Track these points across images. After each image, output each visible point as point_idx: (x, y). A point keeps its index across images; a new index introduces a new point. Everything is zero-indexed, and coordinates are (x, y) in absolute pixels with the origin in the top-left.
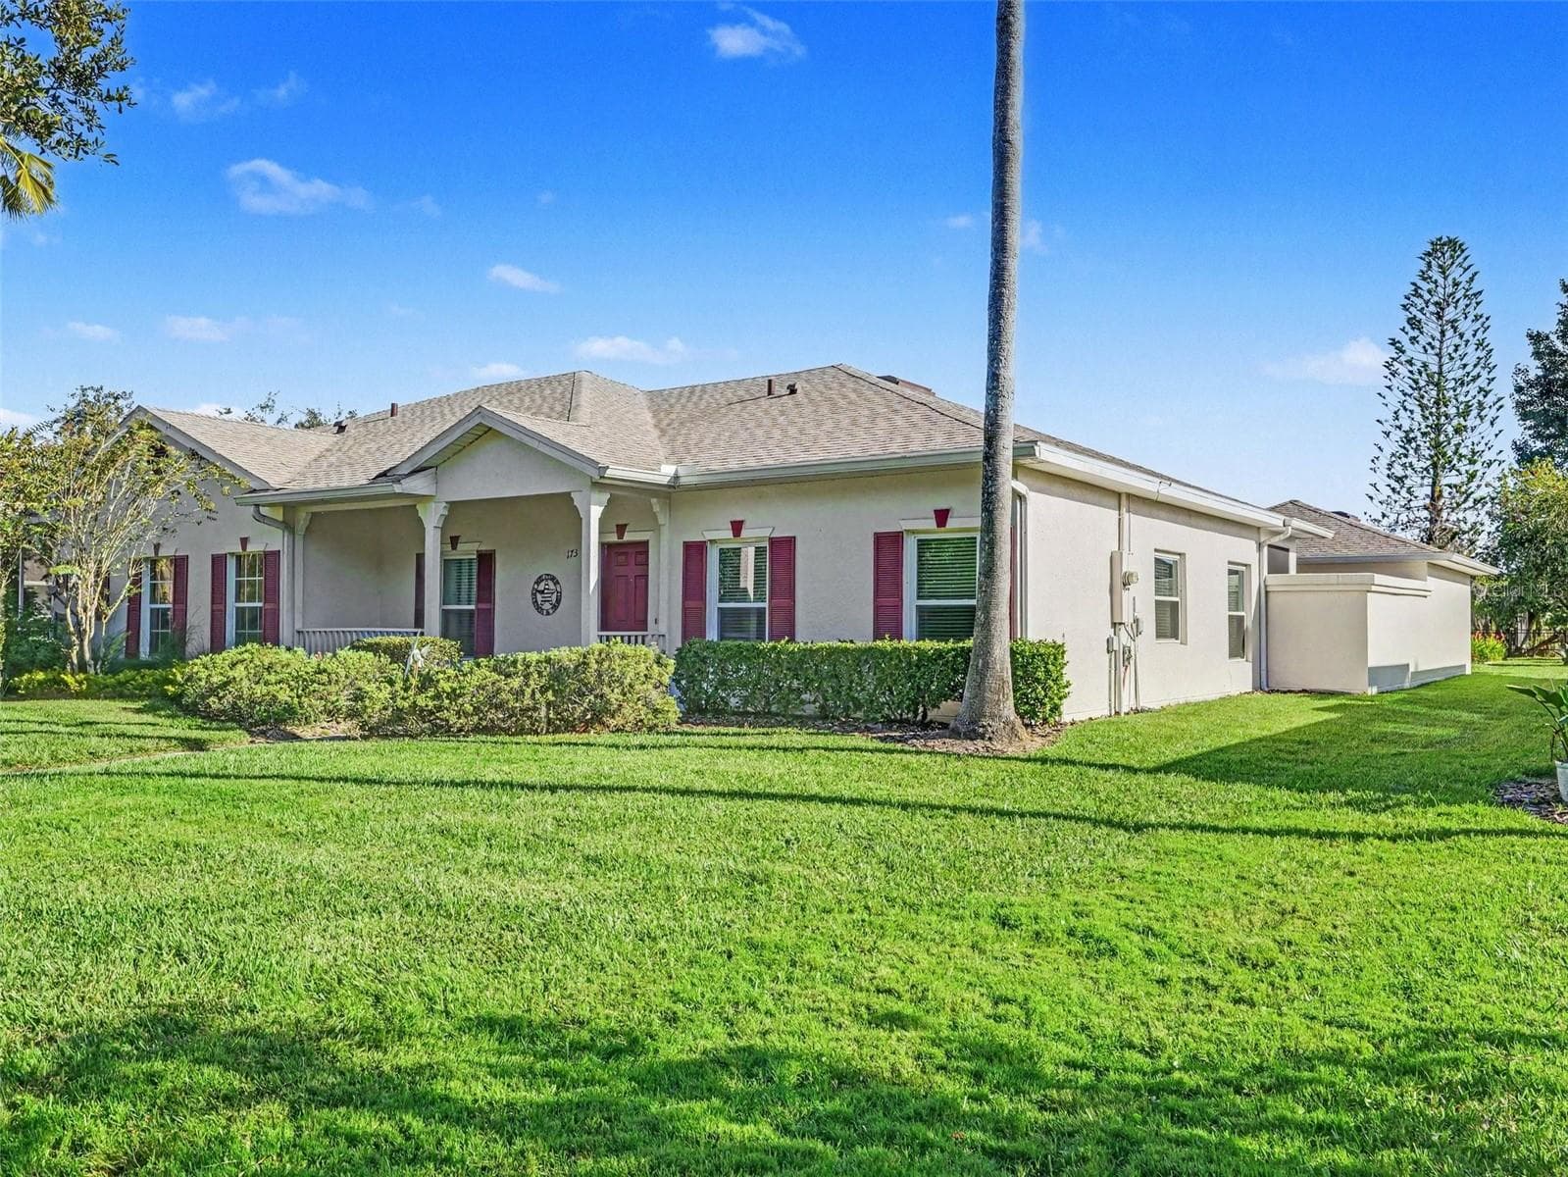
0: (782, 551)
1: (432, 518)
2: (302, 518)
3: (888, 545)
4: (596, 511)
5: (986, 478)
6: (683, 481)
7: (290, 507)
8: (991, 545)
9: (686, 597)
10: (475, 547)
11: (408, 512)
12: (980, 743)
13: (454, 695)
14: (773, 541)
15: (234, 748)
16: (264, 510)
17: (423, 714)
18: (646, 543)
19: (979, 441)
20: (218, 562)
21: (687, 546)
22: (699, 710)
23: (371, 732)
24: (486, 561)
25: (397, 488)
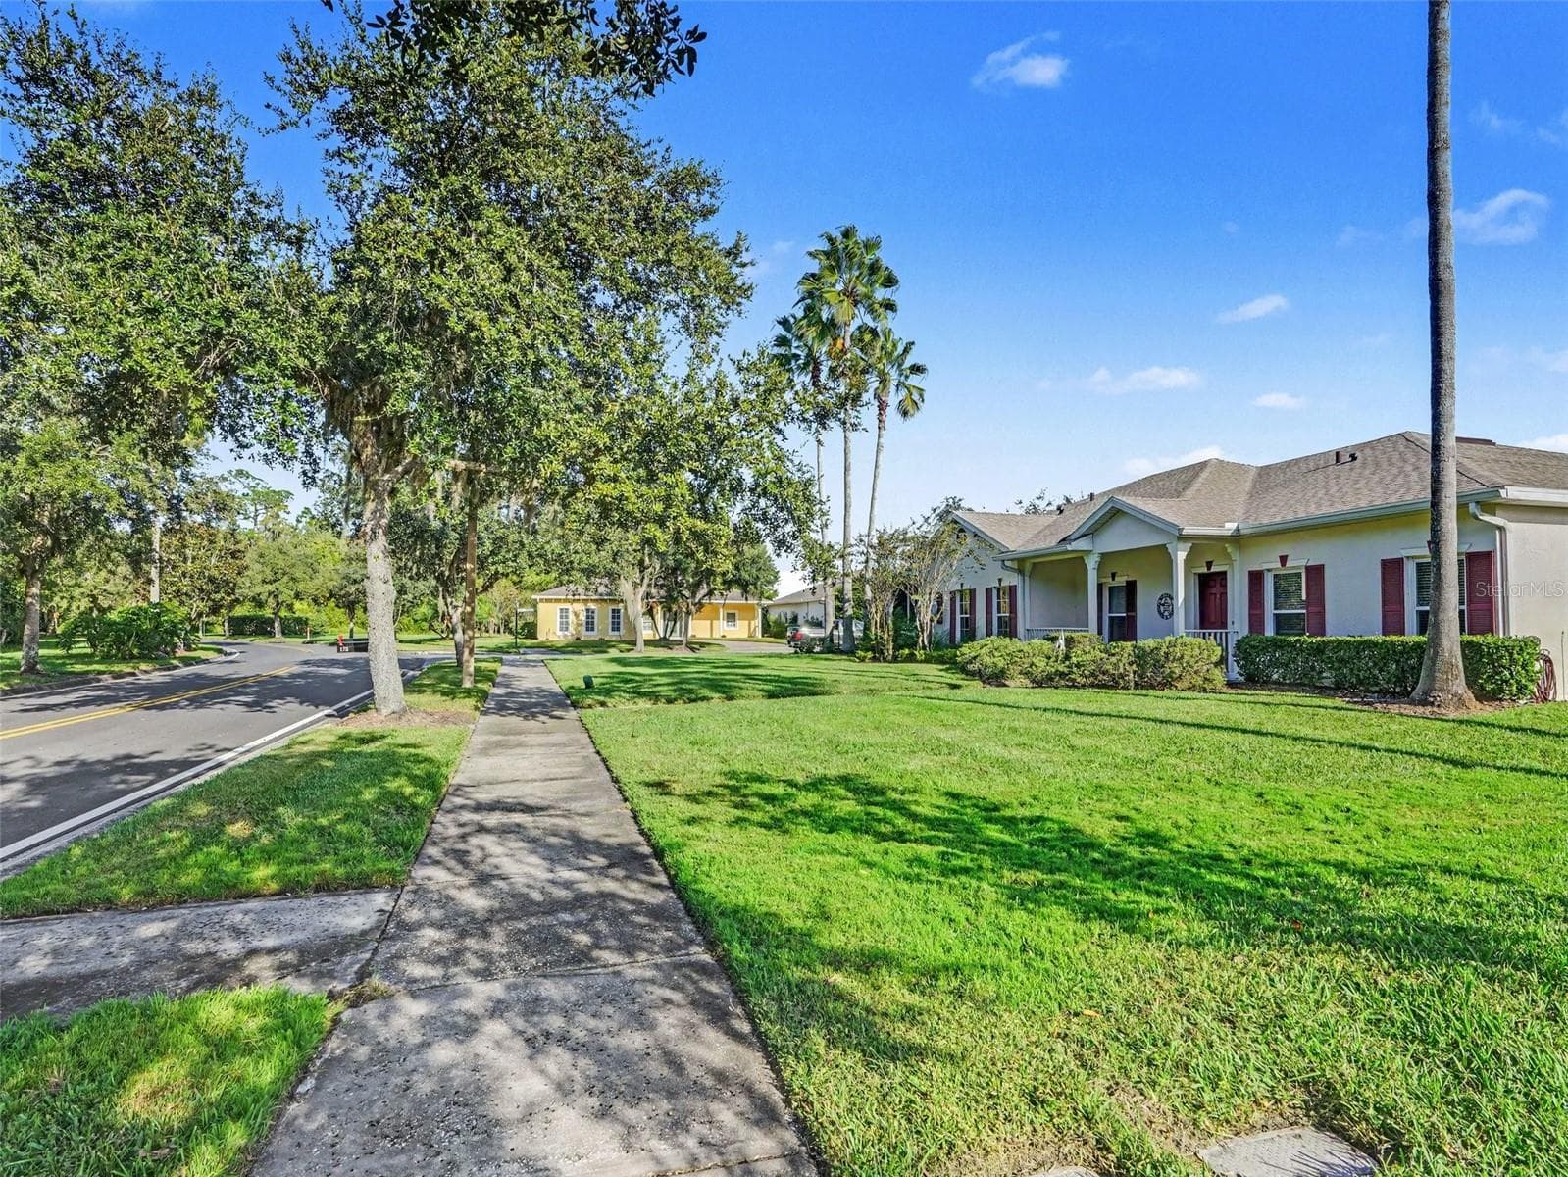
0: (1316, 573)
1: (1092, 563)
2: (1028, 566)
3: (1392, 570)
4: (1181, 556)
5: (1433, 520)
6: (1243, 532)
7: (1021, 561)
8: (1438, 567)
9: (1251, 607)
10: (1125, 578)
11: (1079, 561)
12: (1429, 709)
13: (1078, 666)
14: (1308, 569)
15: (974, 688)
16: (1007, 563)
17: (1062, 675)
18: (1225, 573)
19: (1428, 494)
20: (989, 591)
21: (1251, 573)
22: (1253, 679)
23: (1040, 684)
24: (1131, 587)
25: (1069, 548)
